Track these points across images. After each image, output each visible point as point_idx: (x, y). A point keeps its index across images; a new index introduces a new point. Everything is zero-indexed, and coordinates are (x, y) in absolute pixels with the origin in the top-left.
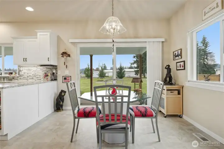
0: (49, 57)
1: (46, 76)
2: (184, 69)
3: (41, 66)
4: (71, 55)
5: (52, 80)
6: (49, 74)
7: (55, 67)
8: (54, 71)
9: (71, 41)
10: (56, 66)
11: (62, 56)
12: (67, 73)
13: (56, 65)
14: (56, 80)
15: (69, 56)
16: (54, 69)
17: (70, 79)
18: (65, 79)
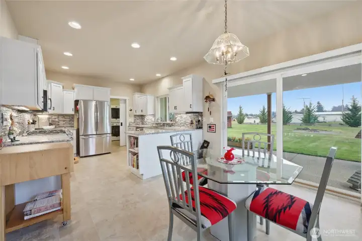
0: (191, 104)
1: (192, 123)
3: (187, 113)
4: (216, 99)
5: (197, 128)
6: (194, 122)
7: (200, 114)
8: (200, 119)
9: (215, 81)
10: (202, 113)
11: (206, 101)
12: (212, 120)
13: (202, 111)
14: (201, 128)
15: (213, 100)
16: (200, 116)
17: (214, 127)
18: (210, 127)
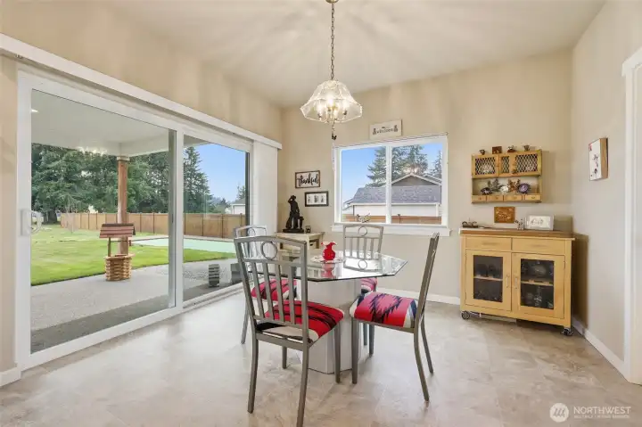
2: (327, 205)
